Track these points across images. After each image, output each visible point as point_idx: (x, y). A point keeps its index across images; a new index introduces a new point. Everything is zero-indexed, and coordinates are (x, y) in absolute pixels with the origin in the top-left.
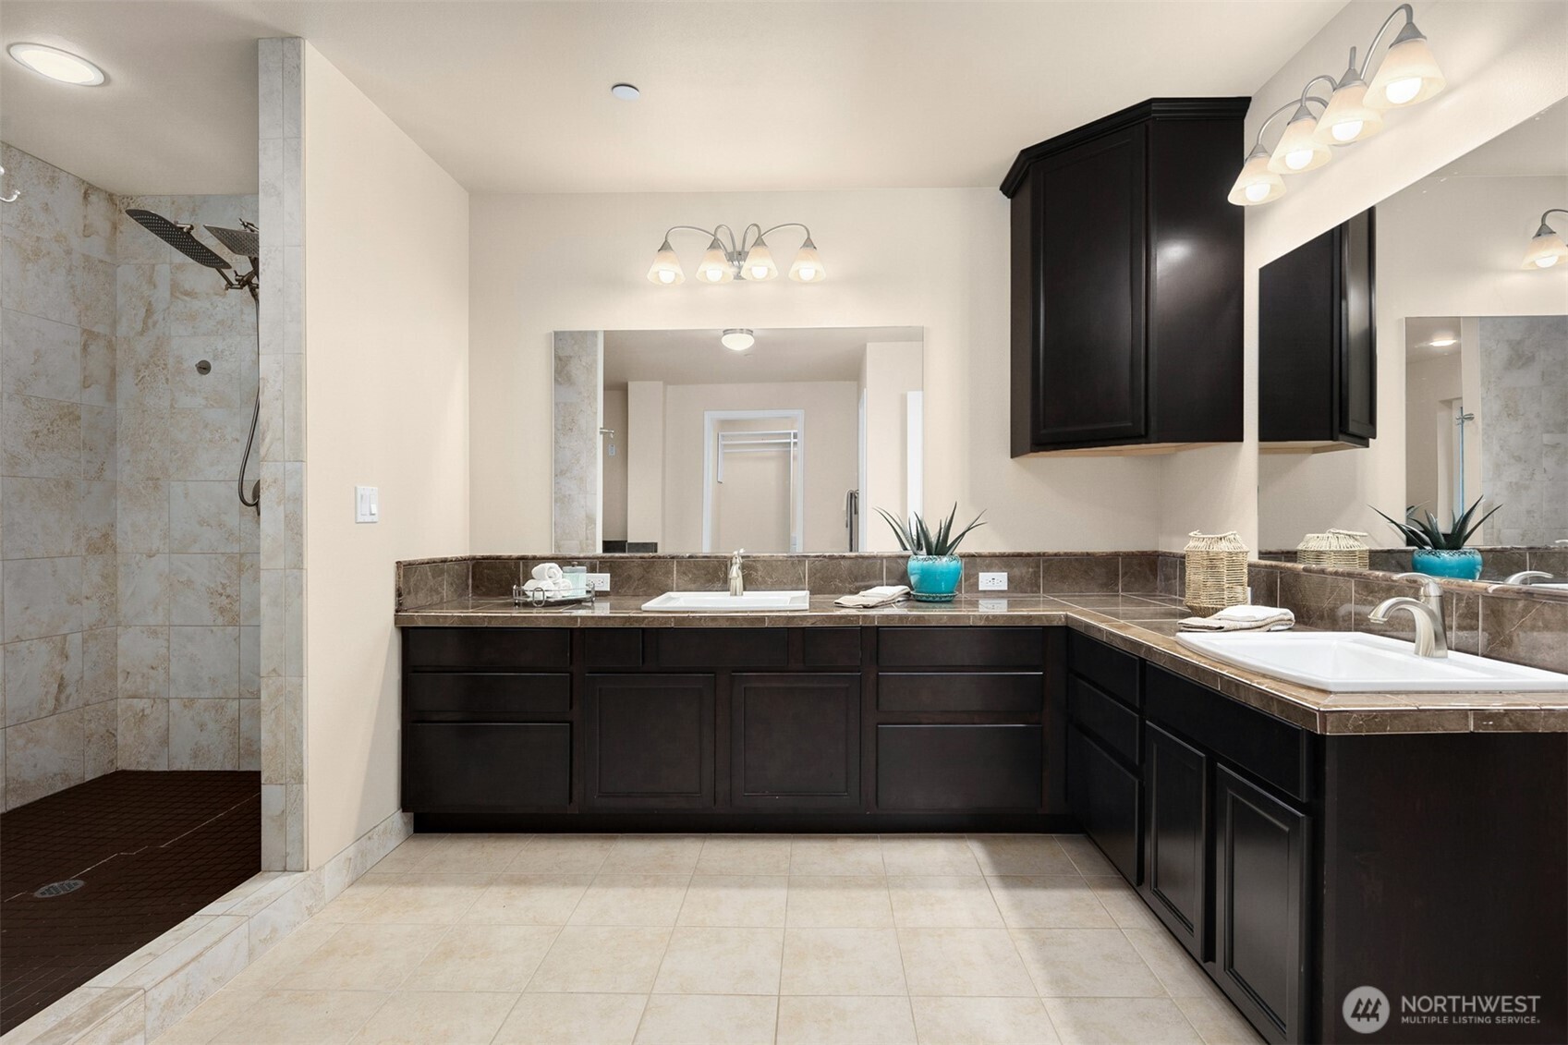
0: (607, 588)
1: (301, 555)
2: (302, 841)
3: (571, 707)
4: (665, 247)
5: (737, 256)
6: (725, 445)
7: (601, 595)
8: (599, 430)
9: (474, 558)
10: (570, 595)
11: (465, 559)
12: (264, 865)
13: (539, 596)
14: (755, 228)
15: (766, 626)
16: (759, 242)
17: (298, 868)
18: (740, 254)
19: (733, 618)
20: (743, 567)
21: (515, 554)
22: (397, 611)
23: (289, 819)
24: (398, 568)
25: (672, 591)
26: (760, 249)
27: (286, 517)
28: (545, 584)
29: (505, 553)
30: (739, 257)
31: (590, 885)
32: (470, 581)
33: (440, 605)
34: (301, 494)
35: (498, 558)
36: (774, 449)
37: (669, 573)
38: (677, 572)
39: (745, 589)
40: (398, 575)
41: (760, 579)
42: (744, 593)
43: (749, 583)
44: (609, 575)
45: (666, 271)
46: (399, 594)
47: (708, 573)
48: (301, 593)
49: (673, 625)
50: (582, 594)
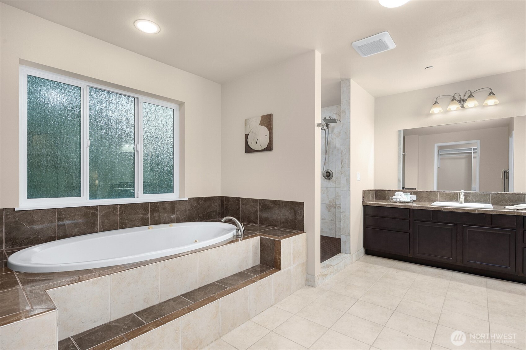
0: (415, 199)
1: (349, 187)
2: (349, 248)
3: (409, 229)
4: (436, 103)
5: (462, 101)
6: (441, 154)
7: (414, 201)
8: (401, 154)
9: (376, 190)
10: (406, 200)
11: (374, 190)
12: (341, 251)
13: (398, 200)
14: (469, 92)
15: (476, 212)
16: (471, 96)
17: (349, 253)
18: (463, 100)
19: (464, 209)
20: (464, 195)
21: (387, 189)
22: (363, 201)
23: (347, 243)
24: (363, 191)
25: (437, 201)
26: (471, 98)
27: (346, 179)
28: (400, 197)
29: (384, 189)
30: (463, 101)
31: (419, 274)
32: (375, 196)
33: (370, 201)
34: (350, 175)
35: (383, 190)
36: (464, 155)
37: (436, 196)
38: (439, 196)
39: (465, 202)
40: (363, 193)
41: (471, 199)
42: (465, 203)
43: (466, 200)
44: (416, 196)
45: (436, 110)
46: (363, 197)
47: (451, 197)
48: (349, 195)
49: (442, 210)
50: (409, 201)
